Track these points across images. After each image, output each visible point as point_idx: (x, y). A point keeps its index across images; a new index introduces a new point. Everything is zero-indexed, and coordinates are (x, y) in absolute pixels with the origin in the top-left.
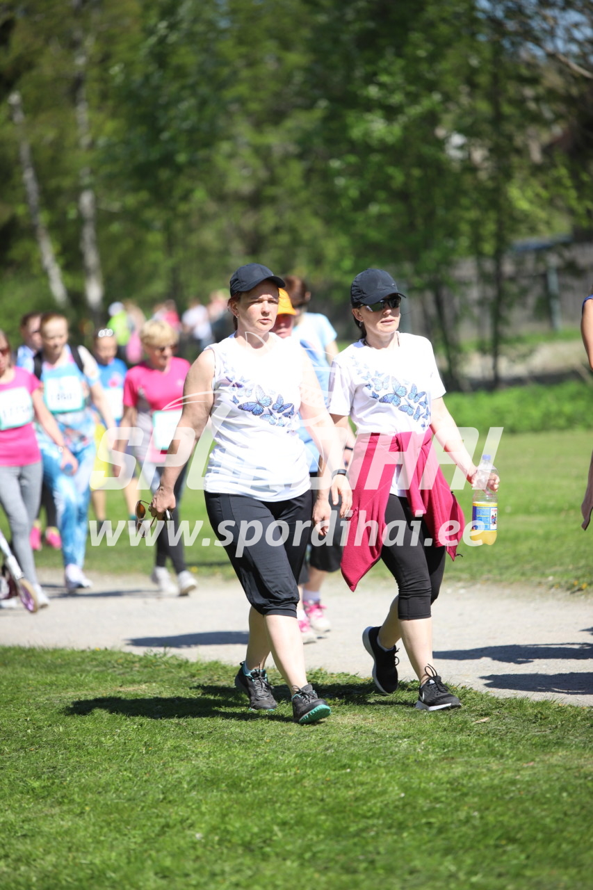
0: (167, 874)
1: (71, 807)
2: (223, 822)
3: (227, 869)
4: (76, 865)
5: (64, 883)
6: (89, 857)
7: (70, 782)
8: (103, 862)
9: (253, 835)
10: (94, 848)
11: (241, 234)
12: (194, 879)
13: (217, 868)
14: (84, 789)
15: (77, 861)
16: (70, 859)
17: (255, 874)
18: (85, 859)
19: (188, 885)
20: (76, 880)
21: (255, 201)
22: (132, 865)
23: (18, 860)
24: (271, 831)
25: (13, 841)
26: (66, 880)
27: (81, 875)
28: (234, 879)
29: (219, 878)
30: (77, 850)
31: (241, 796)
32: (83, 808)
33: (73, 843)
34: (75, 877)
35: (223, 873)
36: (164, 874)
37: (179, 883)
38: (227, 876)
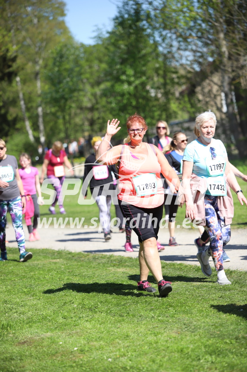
1: (36, 297)
2: (83, 302)
3: (84, 316)
4: (38, 315)
7: (36, 289)
8: (46, 314)
9: (92, 305)
10: (43, 310)
11: (88, 120)
12: (74, 319)
13: (81, 316)
15: (38, 313)
16: (36, 313)
17: (92, 317)
18: (41, 313)
21: (92, 109)
22: (55, 315)
23: (20, 313)
24: (98, 304)
25: (19, 307)
26: (35, 319)
27: (39, 318)
28: (86, 319)
29: (81, 319)
30: (38, 310)
33: (37, 308)
35: (83, 317)
36: (65, 318)
37: (70, 320)
38: (84, 318)
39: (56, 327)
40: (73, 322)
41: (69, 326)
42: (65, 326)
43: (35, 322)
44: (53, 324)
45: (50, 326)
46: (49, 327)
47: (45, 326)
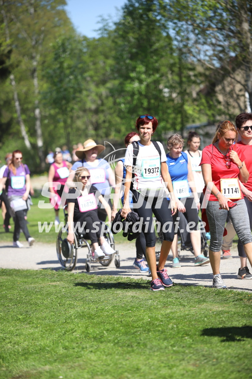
0: (67, 348)
1: (33, 325)
2: (86, 330)
3: (88, 346)
4: (35, 345)
5: (31, 351)
6: (40, 342)
7: (33, 316)
8: (44, 344)
9: (97, 334)
10: (41, 339)
11: (92, 123)
12: (76, 350)
13: (84, 346)
14: (38, 319)
15: (35, 344)
16: (33, 343)
17: (97, 348)
18: (38, 343)
19: (74, 352)
20: (35, 350)
21: (97, 112)
22: (54, 345)
23: (15, 343)
24: (103, 333)
25: (13, 337)
26: (31, 350)
27: (37, 348)
28: (90, 350)
29: (85, 349)
30: (35, 340)
31: (92, 321)
32: (37, 325)
33: (34, 338)
34: (34, 349)
35: (86, 347)
36: (66, 348)
37: (71, 351)
38: (88, 349)
39: (55, 358)
40: (75, 353)
41: (70, 358)
42: (66, 357)
43: (31, 354)
44: (52, 355)
45: (49, 358)
46: (47, 359)
47: (44, 358)
